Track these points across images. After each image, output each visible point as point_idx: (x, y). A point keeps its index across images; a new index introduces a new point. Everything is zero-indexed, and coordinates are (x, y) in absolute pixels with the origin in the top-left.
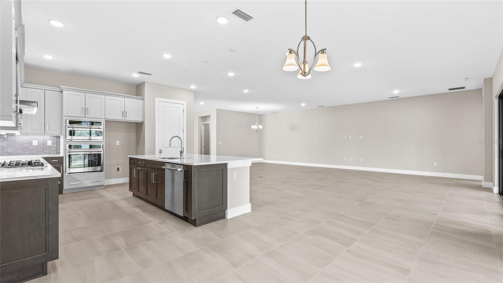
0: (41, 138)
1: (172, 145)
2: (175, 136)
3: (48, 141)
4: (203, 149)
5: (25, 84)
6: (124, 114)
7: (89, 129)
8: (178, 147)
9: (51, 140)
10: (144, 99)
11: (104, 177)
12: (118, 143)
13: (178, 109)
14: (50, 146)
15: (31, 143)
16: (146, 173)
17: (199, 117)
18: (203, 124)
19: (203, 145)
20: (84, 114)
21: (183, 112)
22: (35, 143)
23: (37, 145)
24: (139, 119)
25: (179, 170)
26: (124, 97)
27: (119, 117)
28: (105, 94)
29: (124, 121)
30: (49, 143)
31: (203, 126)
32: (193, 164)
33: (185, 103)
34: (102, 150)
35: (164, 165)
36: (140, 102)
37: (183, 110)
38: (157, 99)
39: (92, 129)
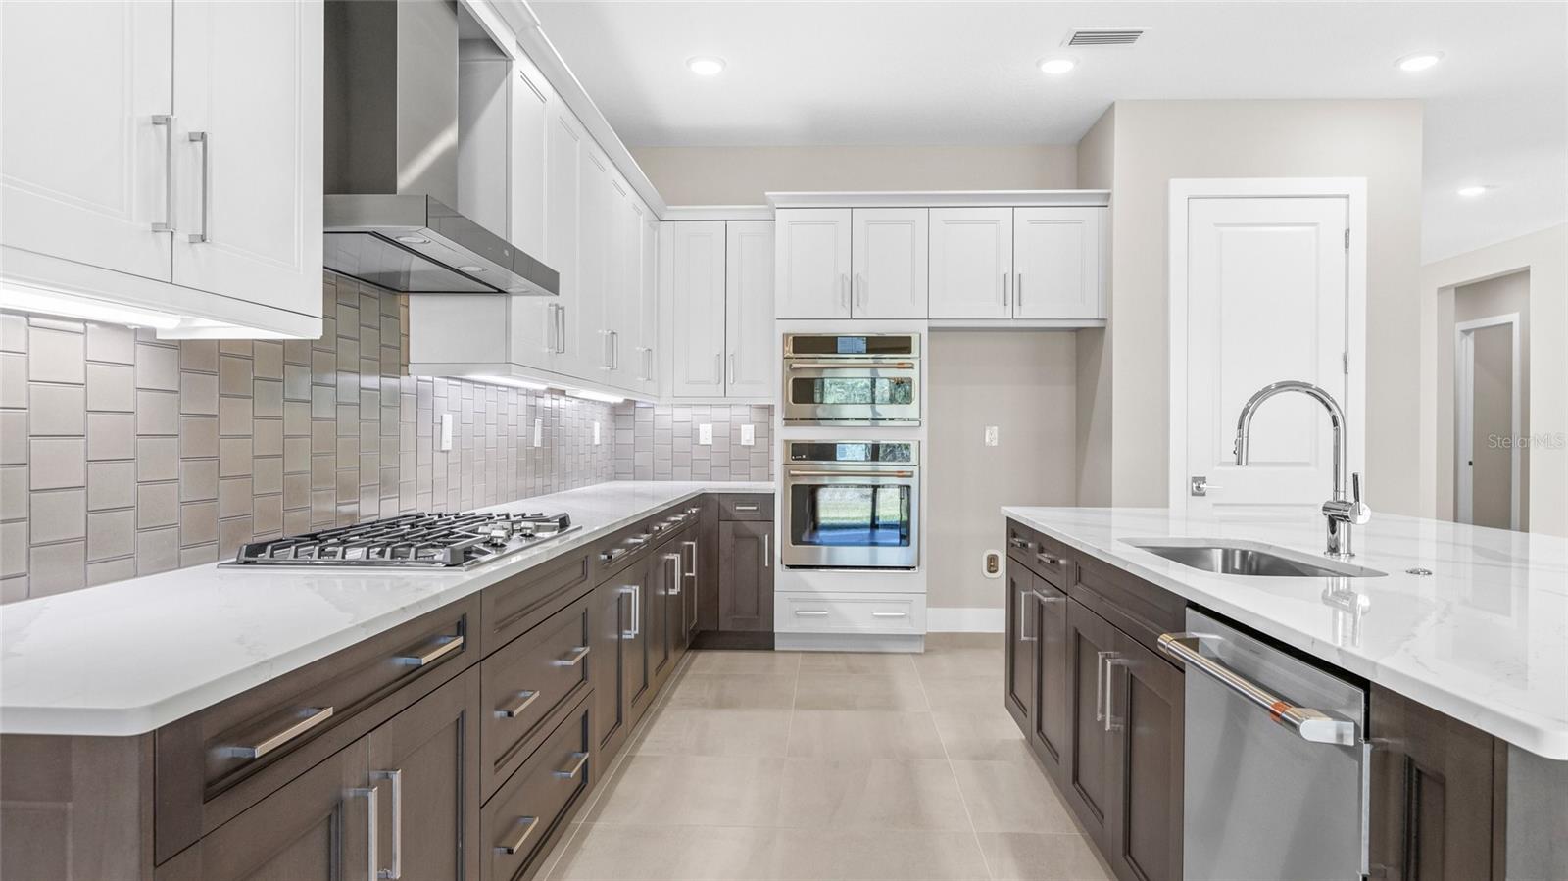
0: (723, 414)
1: (1254, 452)
2: (1283, 386)
3: (743, 427)
4: (1467, 474)
5: (669, 207)
6: (1012, 288)
7: (867, 373)
8: (1307, 464)
9: (750, 423)
10: (1108, 196)
11: (925, 595)
12: (991, 436)
13: (1313, 229)
14: (749, 446)
15: (694, 434)
16: (1071, 632)
17: (1442, 290)
18: (1466, 332)
19: (1467, 454)
20: (848, 305)
21: (1347, 246)
22: (706, 435)
23: (710, 441)
24: (1085, 313)
25: (1318, 729)
26: (1013, 203)
27: (988, 309)
28: (930, 204)
29: (1012, 324)
30: (747, 435)
31: (1470, 341)
32: (1532, 732)
33: (1357, 187)
34: (916, 470)
35: (1178, 627)
36: (1091, 215)
37: (1347, 233)
38: (1180, 189)
39: (882, 373)
